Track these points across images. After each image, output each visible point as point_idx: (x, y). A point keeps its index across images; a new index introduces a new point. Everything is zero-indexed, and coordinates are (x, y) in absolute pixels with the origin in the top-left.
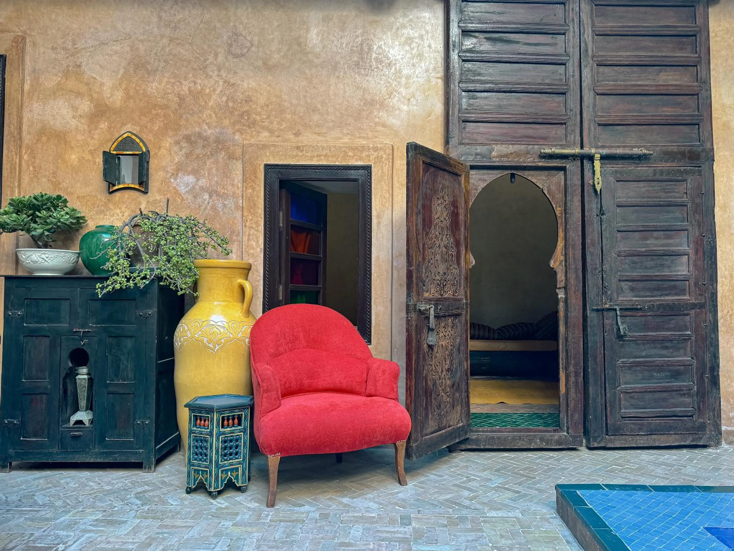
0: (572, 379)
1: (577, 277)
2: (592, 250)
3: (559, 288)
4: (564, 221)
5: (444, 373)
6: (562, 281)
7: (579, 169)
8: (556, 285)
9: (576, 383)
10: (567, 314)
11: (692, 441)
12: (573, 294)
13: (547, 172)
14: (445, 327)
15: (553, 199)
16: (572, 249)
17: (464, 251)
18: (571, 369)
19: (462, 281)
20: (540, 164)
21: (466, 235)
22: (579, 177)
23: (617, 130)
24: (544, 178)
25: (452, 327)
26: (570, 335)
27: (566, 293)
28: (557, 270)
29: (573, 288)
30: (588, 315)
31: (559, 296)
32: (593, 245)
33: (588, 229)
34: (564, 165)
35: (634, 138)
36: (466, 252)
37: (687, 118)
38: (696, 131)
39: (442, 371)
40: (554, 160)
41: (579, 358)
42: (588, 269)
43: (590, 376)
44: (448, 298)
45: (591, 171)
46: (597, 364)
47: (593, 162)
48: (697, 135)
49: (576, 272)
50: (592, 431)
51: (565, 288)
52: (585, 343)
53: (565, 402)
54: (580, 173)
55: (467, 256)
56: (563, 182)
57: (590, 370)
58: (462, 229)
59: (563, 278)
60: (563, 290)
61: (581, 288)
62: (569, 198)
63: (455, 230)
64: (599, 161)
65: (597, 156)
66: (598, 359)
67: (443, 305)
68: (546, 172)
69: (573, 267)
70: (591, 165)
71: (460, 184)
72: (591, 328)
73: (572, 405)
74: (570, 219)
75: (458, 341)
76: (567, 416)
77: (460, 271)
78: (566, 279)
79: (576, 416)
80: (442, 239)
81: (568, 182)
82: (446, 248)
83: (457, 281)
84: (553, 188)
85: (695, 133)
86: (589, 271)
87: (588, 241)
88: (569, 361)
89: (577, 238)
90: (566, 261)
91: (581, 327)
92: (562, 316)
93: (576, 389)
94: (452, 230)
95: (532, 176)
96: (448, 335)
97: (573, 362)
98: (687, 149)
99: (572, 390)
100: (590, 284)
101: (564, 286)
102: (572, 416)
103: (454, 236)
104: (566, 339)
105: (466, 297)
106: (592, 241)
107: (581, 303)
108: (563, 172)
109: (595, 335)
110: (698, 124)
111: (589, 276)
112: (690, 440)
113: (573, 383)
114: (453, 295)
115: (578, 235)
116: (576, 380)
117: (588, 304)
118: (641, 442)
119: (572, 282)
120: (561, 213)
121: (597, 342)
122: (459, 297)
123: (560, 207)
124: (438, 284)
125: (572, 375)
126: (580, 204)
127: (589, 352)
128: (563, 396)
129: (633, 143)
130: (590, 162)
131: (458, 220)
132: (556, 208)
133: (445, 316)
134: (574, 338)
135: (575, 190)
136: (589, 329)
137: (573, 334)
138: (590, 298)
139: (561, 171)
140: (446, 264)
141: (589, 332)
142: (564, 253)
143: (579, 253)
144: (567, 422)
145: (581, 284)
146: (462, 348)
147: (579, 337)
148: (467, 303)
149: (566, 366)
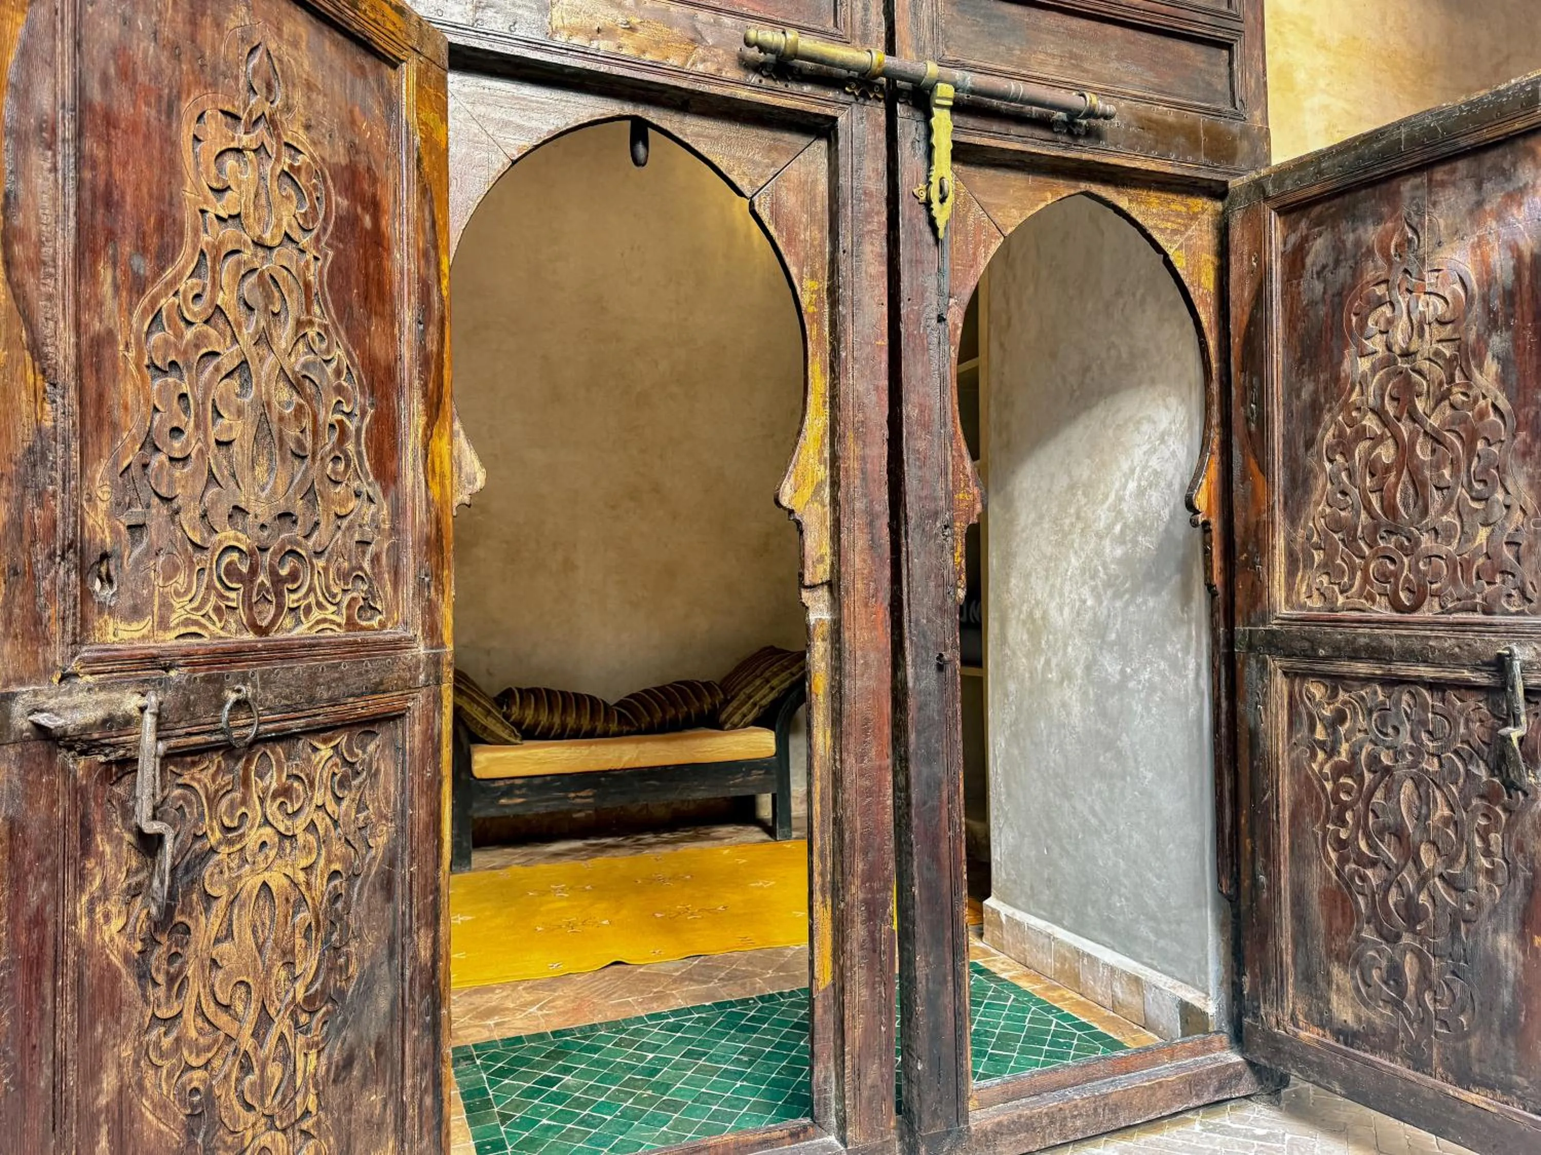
0: (858, 932)
1: (873, 546)
2: (921, 445)
3: (813, 587)
4: (827, 333)
5: (282, 1025)
6: (821, 559)
7: (882, 135)
8: (801, 575)
9: (873, 945)
10: (840, 686)
11: (1217, 1091)
12: (859, 609)
13: (765, 133)
14: (285, 792)
15: (789, 242)
16: (856, 438)
17: (420, 421)
18: (856, 892)
19: (409, 561)
20: (743, 94)
21: (433, 347)
22: (882, 165)
23: (1003, 18)
24: (757, 158)
25: (344, 783)
26: (850, 761)
27: (836, 604)
28: (806, 520)
29: (859, 585)
30: (910, 684)
31: (813, 617)
32: (926, 426)
33: (911, 369)
34: (829, 112)
35: (1053, 56)
36: (430, 425)
37: (1201, 18)
38: (1224, 70)
39: (265, 1020)
40: (794, 87)
41: (880, 849)
42: (910, 513)
43: (918, 912)
44: (310, 647)
45: (922, 147)
46: (940, 868)
47: (928, 115)
48: (1226, 81)
49: (871, 524)
50: (926, 1118)
51: (833, 585)
52: (902, 790)
53: (830, 1019)
54: (883, 146)
55: (441, 445)
56: (823, 186)
57: (916, 890)
58: (408, 315)
59: (826, 549)
60: (824, 593)
61: (886, 584)
62: (845, 242)
63: (359, 311)
64: (946, 113)
65: (945, 93)
66: (944, 847)
67: (266, 683)
68: (765, 136)
69: (859, 505)
70: (922, 126)
71: (391, 103)
72: (919, 733)
73: (858, 1032)
74: (849, 324)
75: (382, 840)
76: (840, 1076)
77: (397, 513)
78: (837, 552)
79: (874, 1072)
80: (264, 339)
81: (842, 180)
82: (296, 385)
83: (376, 559)
84: (790, 200)
85: (1220, 76)
86: (912, 523)
87: (910, 411)
88: (847, 864)
89: (874, 397)
90: (835, 484)
91: (887, 730)
92: (821, 692)
93: (870, 968)
94: (343, 311)
95: (716, 140)
96: (312, 827)
97: (860, 866)
98: (1204, 120)
99: (859, 975)
100: (917, 572)
101: (827, 577)
102: (858, 1074)
103: (356, 339)
104: (837, 779)
105: (432, 632)
106: (922, 412)
107: (885, 642)
108: (823, 144)
109: (929, 759)
110: (1229, 47)
111: (913, 542)
112: (1211, 1089)
113: (862, 948)
114: (351, 624)
115: (877, 388)
116: (871, 934)
117: (907, 644)
118: (1078, 1123)
119: (858, 564)
120: (818, 302)
121: (939, 784)
122: (389, 634)
123: (813, 276)
124: (231, 571)
125: (858, 915)
126: (884, 269)
127: (915, 822)
128: (825, 997)
129: (1050, 71)
130: (919, 115)
131: (380, 268)
132: (801, 280)
133: (285, 737)
134: (862, 774)
135: (868, 215)
136: (912, 737)
137: (861, 758)
138: (917, 622)
139: (819, 136)
140: (300, 468)
141: (912, 748)
142: (827, 454)
143: (879, 452)
144: (841, 1098)
145: (888, 572)
146: (405, 871)
147: (880, 768)
148: (436, 661)
149: (833, 882)
